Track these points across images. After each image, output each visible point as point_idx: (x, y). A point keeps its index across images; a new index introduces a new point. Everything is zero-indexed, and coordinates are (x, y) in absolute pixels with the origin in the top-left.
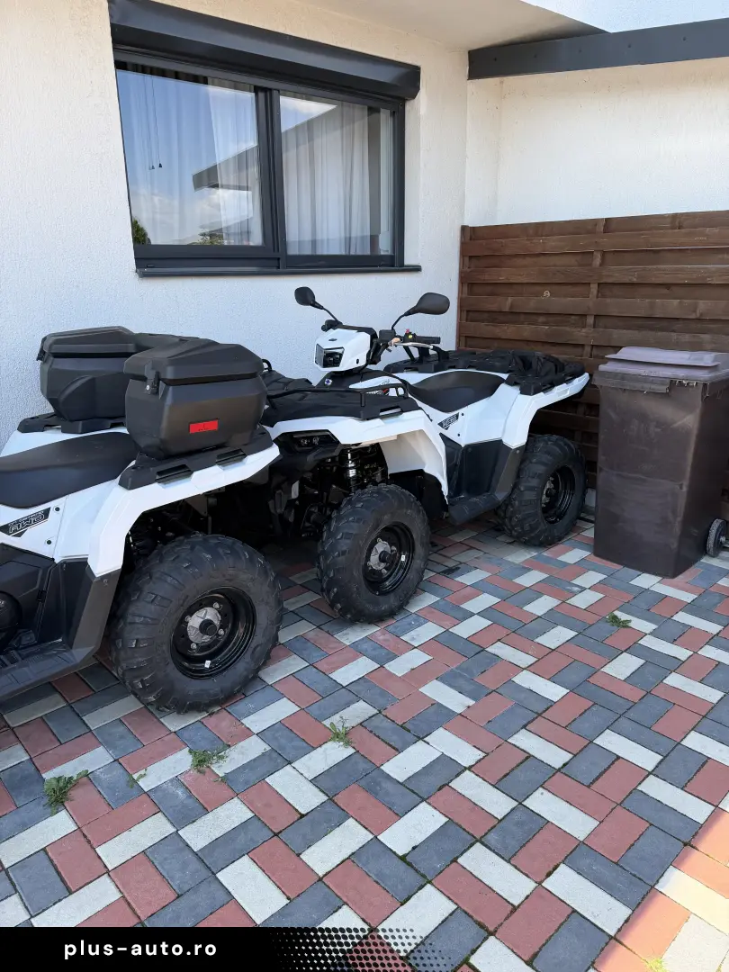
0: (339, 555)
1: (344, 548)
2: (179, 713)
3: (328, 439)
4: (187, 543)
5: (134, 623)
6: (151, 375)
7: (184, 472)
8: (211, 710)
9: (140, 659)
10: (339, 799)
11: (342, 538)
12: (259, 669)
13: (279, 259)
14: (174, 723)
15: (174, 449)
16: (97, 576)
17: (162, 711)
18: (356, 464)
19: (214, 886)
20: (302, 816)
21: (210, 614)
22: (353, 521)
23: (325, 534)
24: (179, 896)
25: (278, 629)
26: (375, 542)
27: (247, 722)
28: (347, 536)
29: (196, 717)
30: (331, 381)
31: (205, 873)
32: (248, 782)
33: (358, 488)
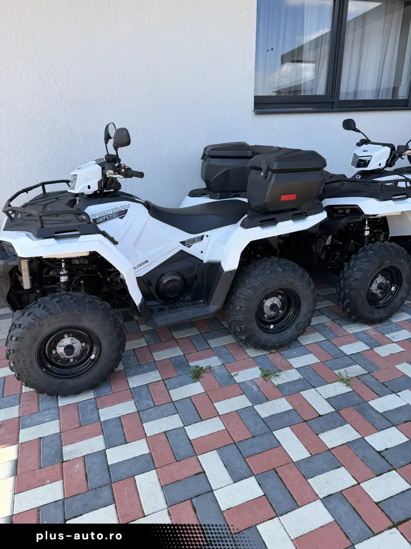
0: (353, 281)
1: (358, 277)
2: (255, 348)
3: (356, 210)
4: (269, 261)
5: (240, 298)
6: (264, 167)
7: (273, 222)
8: (271, 351)
9: (240, 317)
10: (342, 412)
11: (356, 271)
12: (299, 336)
13: (334, 103)
14: (252, 353)
15: (271, 209)
16: (225, 271)
17: (247, 345)
18: (370, 228)
19: (272, 437)
20: (320, 416)
21: (276, 300)
22: (365, 261)
23: (346, 268)
24: (254, 437)
25: (312, 316)
26: (376, 276)
27: (291, 361)
28: (360, 270)
29: (263, 353)
30: (360, 176)
31: (267, 429)
32: (290, 391)
33: (369, 243)
